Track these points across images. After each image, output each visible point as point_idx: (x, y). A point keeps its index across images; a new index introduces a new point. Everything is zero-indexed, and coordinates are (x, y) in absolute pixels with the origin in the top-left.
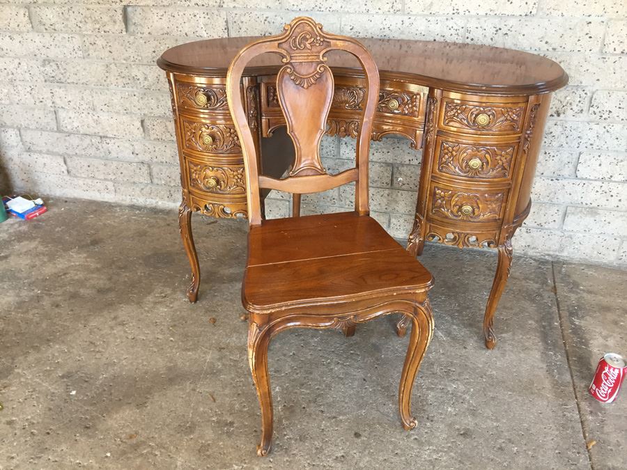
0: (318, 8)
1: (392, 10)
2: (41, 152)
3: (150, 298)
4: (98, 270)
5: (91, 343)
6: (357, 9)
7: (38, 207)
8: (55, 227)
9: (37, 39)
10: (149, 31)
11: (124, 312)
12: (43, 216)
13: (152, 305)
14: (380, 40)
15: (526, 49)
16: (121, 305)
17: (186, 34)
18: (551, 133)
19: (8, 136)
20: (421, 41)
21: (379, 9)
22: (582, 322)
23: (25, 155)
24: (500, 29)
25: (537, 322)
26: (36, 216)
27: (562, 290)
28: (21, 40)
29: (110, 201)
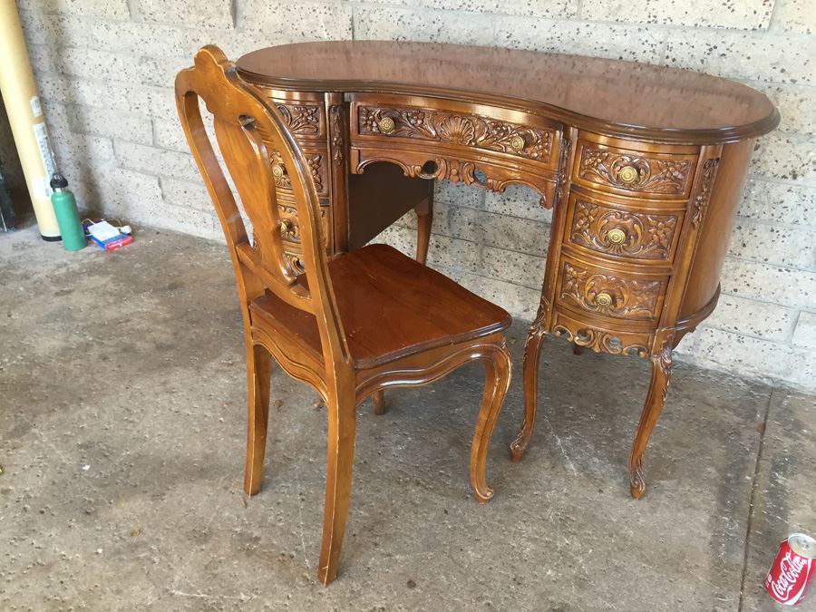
0: (466, 7)
1: (564, 14)
2: (134, 170)
3: (213, 364)
4: (165, 321)
5: (127, 410)
6: (517, 10)
7: (123, 236)
8: (135, 263)
9: (135, 31)
10: (260, 27)
11: (179, 377)
12: (126, 247)
13: (213, 373)
14: (546, 53)
15: (753, 79)
16: (177, 368)
17: (303, 34)
18: (782, 202)
19: (100, 147)
20: (601, 59)
21: (547, 11)
22: (790, 481)
23: (118, 171)
24: (715, 47)
25: (719, 470)
26: (118, 246)
27: (775, 431)
28: (118, 30)
29: (207, 237)
